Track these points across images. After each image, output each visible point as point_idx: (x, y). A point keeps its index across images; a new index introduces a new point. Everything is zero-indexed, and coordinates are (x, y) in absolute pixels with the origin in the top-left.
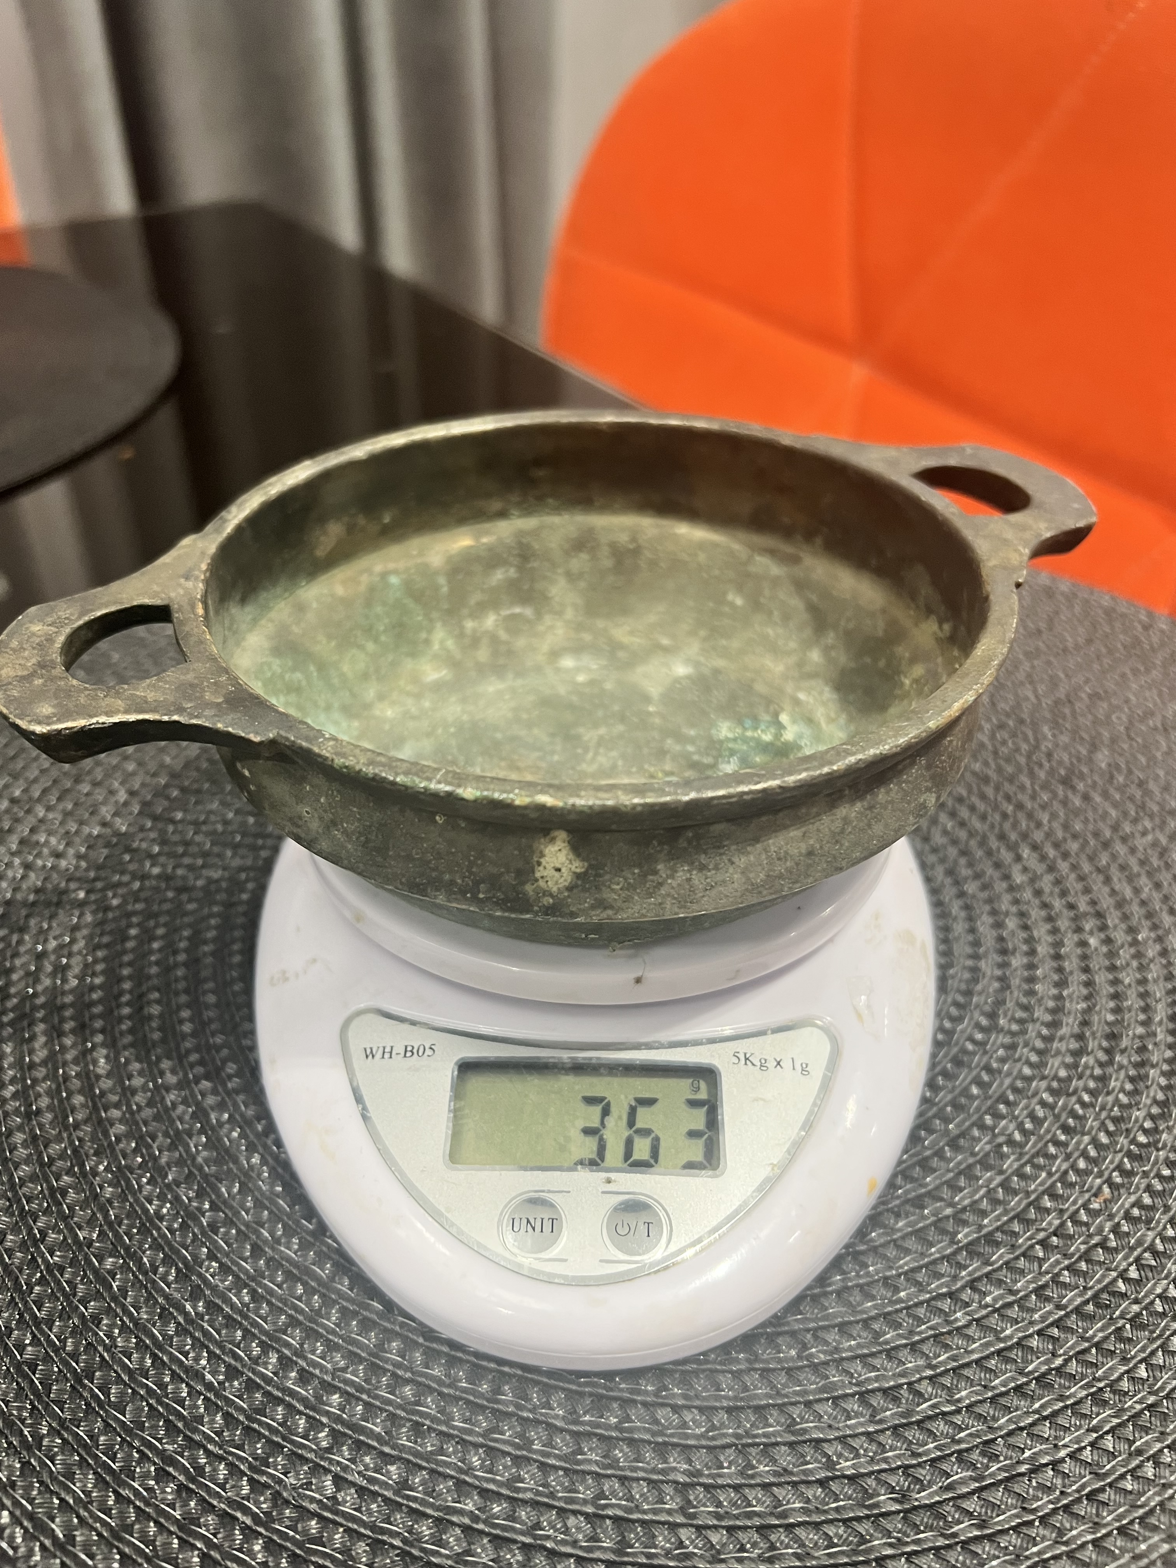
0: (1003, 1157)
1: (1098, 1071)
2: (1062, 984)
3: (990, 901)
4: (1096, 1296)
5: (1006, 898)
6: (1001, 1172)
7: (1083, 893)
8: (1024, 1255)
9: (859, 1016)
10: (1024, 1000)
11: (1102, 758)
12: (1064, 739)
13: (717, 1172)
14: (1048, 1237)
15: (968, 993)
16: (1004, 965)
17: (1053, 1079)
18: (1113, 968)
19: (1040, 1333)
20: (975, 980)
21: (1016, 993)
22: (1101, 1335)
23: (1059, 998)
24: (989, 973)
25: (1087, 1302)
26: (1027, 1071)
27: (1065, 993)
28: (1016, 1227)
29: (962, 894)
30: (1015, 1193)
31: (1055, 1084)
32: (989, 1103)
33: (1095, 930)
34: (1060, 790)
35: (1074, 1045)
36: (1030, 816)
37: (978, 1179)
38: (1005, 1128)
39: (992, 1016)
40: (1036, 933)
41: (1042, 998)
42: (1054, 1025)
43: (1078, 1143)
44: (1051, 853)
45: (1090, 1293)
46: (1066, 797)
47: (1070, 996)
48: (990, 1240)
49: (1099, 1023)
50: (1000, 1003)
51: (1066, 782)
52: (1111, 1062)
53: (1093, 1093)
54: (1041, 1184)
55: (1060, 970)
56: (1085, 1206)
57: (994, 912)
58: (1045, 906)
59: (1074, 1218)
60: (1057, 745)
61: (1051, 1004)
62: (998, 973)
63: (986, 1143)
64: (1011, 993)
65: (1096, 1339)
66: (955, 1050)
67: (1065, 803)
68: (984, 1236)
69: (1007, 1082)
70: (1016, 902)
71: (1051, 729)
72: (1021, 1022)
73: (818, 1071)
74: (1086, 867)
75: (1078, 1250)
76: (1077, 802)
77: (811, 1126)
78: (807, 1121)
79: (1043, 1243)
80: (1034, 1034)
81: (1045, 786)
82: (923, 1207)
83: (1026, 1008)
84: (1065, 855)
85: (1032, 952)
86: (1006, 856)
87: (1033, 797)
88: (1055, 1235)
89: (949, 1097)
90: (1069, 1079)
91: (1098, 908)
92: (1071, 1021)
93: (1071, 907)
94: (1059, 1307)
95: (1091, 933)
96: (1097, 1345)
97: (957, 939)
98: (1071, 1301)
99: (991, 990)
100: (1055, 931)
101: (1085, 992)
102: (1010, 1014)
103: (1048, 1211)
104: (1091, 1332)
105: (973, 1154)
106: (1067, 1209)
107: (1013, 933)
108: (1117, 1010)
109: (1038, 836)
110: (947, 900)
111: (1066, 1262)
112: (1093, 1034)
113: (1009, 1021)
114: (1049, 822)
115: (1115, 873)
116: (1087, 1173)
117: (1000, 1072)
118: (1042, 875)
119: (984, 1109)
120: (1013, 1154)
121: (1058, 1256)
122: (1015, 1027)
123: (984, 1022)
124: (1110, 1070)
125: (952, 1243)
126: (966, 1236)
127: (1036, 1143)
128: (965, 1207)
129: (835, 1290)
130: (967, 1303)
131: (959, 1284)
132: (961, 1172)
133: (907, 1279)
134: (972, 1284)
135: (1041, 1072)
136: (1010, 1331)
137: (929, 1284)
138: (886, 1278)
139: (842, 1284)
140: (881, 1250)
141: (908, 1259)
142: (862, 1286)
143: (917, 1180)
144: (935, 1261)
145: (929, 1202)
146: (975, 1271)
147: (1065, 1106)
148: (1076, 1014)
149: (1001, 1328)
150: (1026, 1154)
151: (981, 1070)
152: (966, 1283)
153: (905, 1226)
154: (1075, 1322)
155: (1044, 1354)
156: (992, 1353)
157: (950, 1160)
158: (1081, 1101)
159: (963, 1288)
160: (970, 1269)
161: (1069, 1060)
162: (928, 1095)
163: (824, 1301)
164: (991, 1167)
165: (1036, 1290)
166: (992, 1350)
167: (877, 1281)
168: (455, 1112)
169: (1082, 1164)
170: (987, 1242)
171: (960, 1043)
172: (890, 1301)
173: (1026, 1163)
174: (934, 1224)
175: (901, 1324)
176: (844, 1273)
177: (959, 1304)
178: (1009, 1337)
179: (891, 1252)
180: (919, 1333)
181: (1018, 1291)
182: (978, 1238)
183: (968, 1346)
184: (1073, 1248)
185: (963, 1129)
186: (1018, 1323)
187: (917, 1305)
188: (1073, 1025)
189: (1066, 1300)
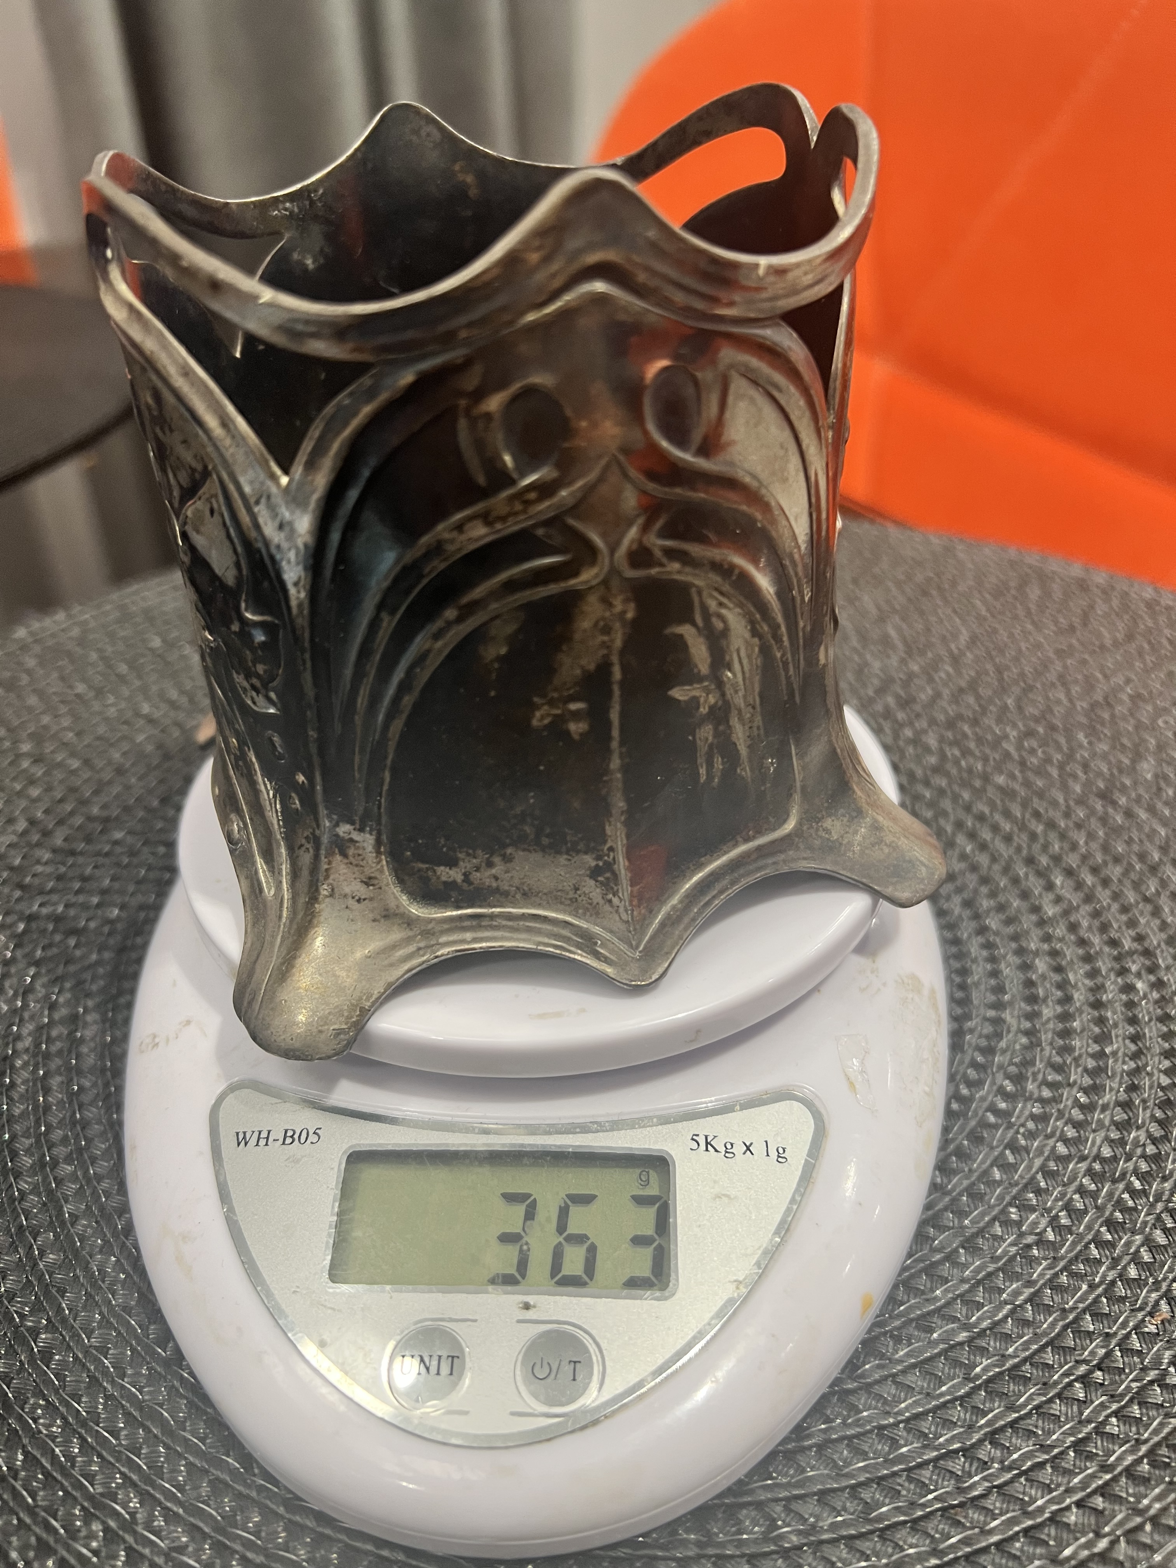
0: (1032, 1262)
1: (1151, 1150)
2: (1103, 1039)
3: (1015, 938)
4: (1151, 1452)
5: (1036, 934)
6: (1030, 1283)
7: (1128, 927)
8: (1059, 1395)
9: (852, 1085)
10: (1058, 1059)
11: (1148, 770)
12: (1103, 747)
13: (666, 1293)
14: (1091, 1372)
15: (989, 1052)
16: (1032, 1016)
17: (1094, 1161)
18: (1166, 1018)
19: (1079, 1504)
20: (999, 1036)
21: (1047, 1053)
22: (1157, 1506)
23: (1101, 1055)
24: (1014, 1029)
25: (1139, 1461)
26: (1062, 1149)
27: (1108, 1050)
28: (1049, 1357)
29: (982, 930)
30: (1048, 1310)
31: (1097, 1166)
32: (1015, 1191)
33: (1143, 972)
34: (1099, 806)
36: (1063, 836)
37: (1001, 1291)
38: (1035, 1224)
39: (1018, 1079)
40: (1071, 977)
41: (1080, 1056)
42: (1094, 1090)
43: (1128, 1245)
44: (1089, 880)
45: (1144, 1449)
46: (1106, 813)
47: (1114, 1053)
48: (1016, 1374)
49: (1151, 1087)
50: (1027, 1063)
51: (1105, 796)
52: (1166, 1138)
53: (1144, 1177)
54: (1082, 1300)
55: (1101, 1021)
56: (1137, 1329)
57: (1021, 951)
58: (1082, 942)
59: (1122, 1344)
60: (1094, 755)
61: (1091, 1063)
62: (1027, 1025)
63: (1012, 1244)
64: (1042, 1050)
65: (1152, 1512)
66: (973, 1123)
67: (1104, 820)
68: (1009, 1370)
69: (1038, 1162)
70: (1047, 938)
71: (1086, 737)
72: (1052, 1086)
73: (797, 1157)
74: (1131, 897)
75: (1128, 1388)
76: (1119, 819)
77: (788, 1230)
78: (783, 1222)
79: (1084, 1379)
80: (1069, 1103)
81: (1080, 802)
82: (931, 1331)
83: (1060, 1069)
84: (1106, 882)
85: (1067, 999)
86: (1035, 885)
87: (1067, 815)
88: (1100, 1369)
89: (966, 1183)
90: (1115, 1159)
91: (1146, 944)
92: (1115, 1085)
93: (1114, 943)
94: (1105, 1468)
95: (1139, 975)
96: (1154, 1520)
97: (977, 984)
98: (1120, 1459)
99: (1017, 1047)
101: (1133, 1047)
102: (1040, 1077)
103: (1090, 1335)
104: (1146, 1501)
105: (994, 1259)
106: (1116, 1333)
107: (1043, 977)
109: (1073, 860)
110: (965, 935)
111: (1115, 1406)
112: (1144, 1101)
113: (1039, 1087)
114: (1086, 843)
115: (1166, 904)
116: (1138, 1283)
117: (1027, 1150)
118: (1078, 906)
119: (1008, 1198)
120: (1046, 1259)
121: (1104, 1398)
122: (1046, 1093)
123: (1009, 1087)
124: (1165, 1148)
125: (967, 1379)
126: (985, 1370)
127: (1074, 1244)
128: (984, 1330)
129: (815, 1445)
130: (986, 1463)
131: (976, 1437)
132: (979, 1282)
133: (909, 1430)
134: (993, 1437)
135: (1080, 1151)
136: (1040, 1503)
137: (937, 1438)
138: (881, 1428)
139: (823, 1436)
140: (876, 1389)
141: (910, 1401)
142: (850, 1438)
143: (923, 1293)
144: (944, 1405)
145: (939, 1323)
146: (996, 1418)
147: (1110, 1194)
148: (1122, 1076)
149: (1031, 1497)
150: (1062, 1258)
151: (1005, 1148)
152: (985, 1434)
153: (908, 1355)
154: (1125, 1488)
155: (1084, 1534)
156: (1017, 1533)
157: (965, 1266)
158: (1130, 1189)
159: (981, 1441)
160: (990, 1416)
161: (1114, 1135)
162: (939, 1180)
163: (802, 1460)
164: (1017, 1277)
165: (1075, 1445)
166: (1017, 1529)
167: (870, 1432)
168: (340, 1214)
169: (1133, 1272)
170: (1013, 1378)
171: (980, 1113)
172: (886, 1461)
173: (1062, 1271)
174: (944, 1352)
175: (899, 1492)
176: (828, 1420)
177: (975, 1465)
178: (1041, 1510)
179: (889, 1390)
180: (924, 1506)
181: (1053, 1447)
182: (1001, 1373)
183: (986, 1523)
184: (1123, 1387)
185: (982, 1224)
186: (1051, 1491)
187: (920, 1466)
188: (1119, 1091)
189: (1112, 1459)
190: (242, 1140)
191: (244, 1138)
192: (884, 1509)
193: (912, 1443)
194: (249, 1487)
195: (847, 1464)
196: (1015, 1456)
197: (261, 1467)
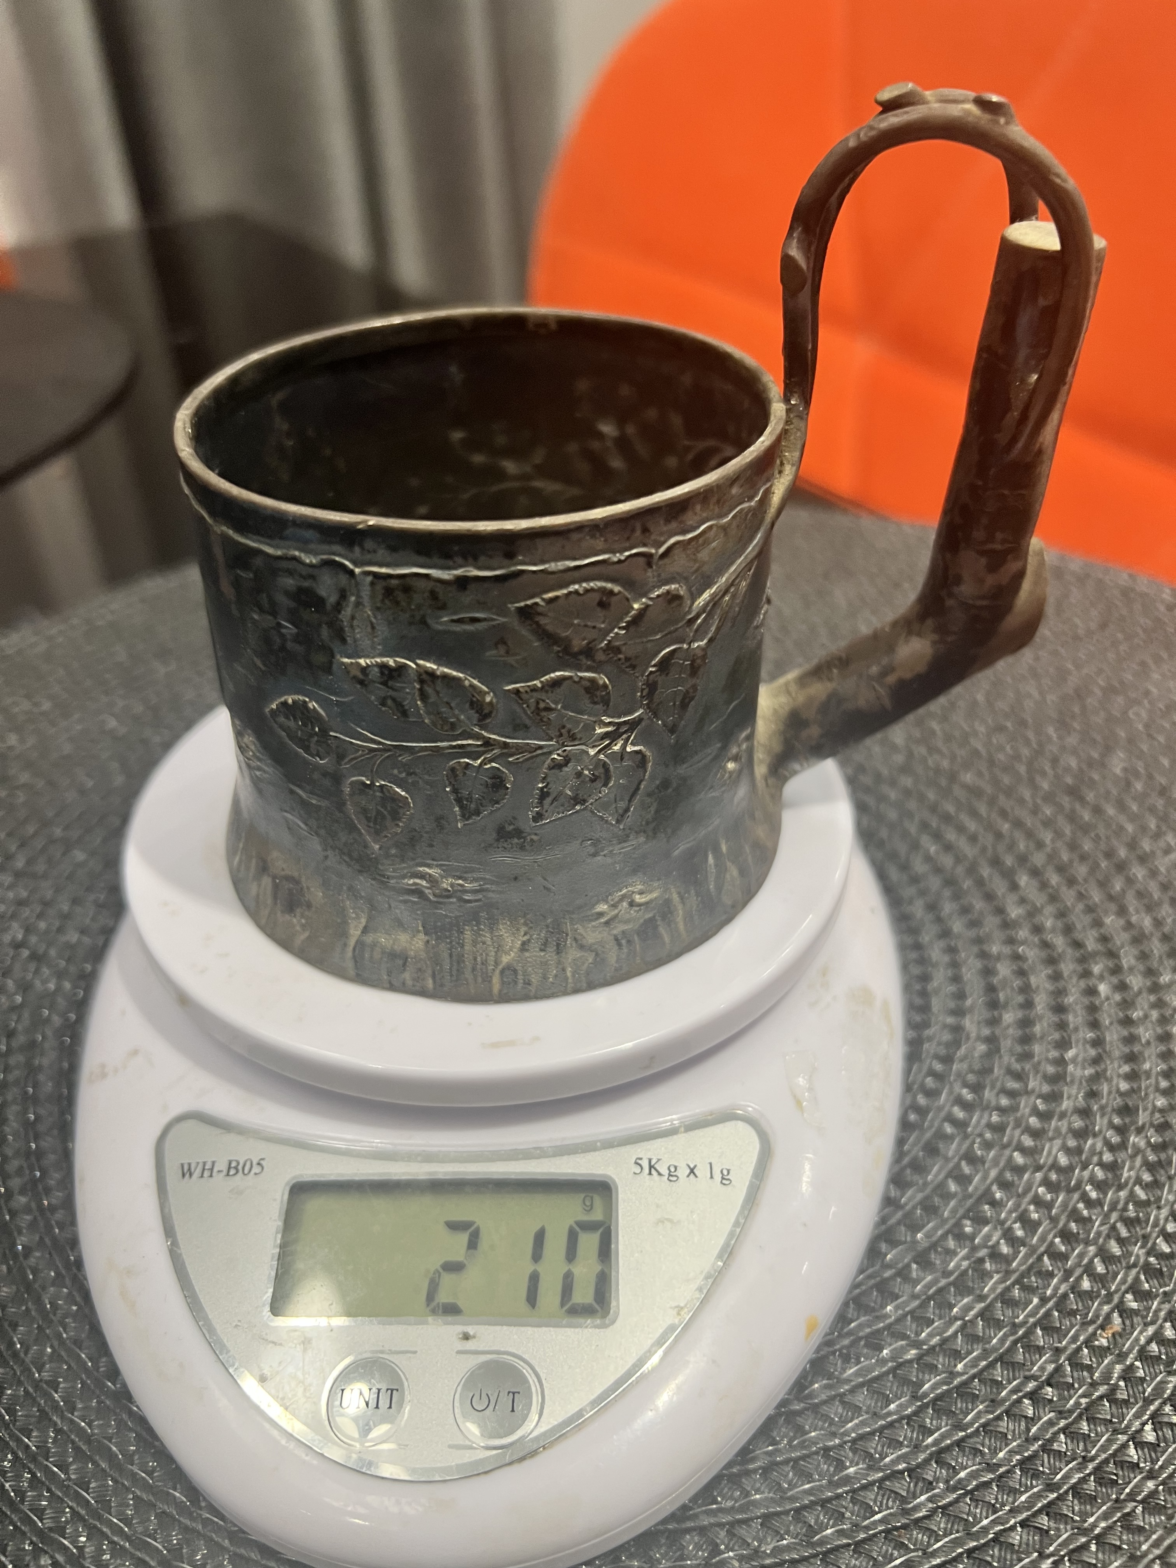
0: (985, 1275)
1: (1107, 1157)
2: (1063, 1044)
3: (978, 941)
4: (1097, 1469)
5: (999, 935)
6: (981, 1298)
7: (1092, 928)
8: (1007, 1412)
9: (799, 1103)
10: (1017, 1067)
11: (1118, 764)
12: (1072, 740)
13: (607, 1320)
14: (1040, 1387)
15: (947, 1060)
16: (994, 1022)
17: (1050, 1170)
18: (1127, 1022)
19: (1023, 1524)
20: (957, 1043)
21: (1006, 1059)
22: (1103, 1524)
23: (1061, 1062)
24: (974, 1033)
25: (1085, 1479)
26: (1019, 1159)
27: (1067, 1056)
28: (998, 1373)
29: (945, 934)
30: (998, 1325)
31: (1054, 1177)
32: (970, 1202)
33: (1106, 974)
34: (1066, 803)
35: (1078, 1123)
36: (1030, 835)
37: (951, 1307)
38: (988, 1237)
39: (977, 1088)
40: (1033, 980)
41: (1039, 1063)
42: (1054, 1097)
43: (1081, 1256)
44: (1054, 879)
45: (1091, 1466)
46: (1073, 811)
47: (1074, 1060)
48: (964, 1391)
49: (1110, 1093)
50: (986, 1071)
51: (1074, 792)
52: (1123, 1145)
53: (1101, 1186)
54: (1032, 1314)
55: (1062, 1026)
56: (1088, 1343)
57: (984, 955)
58: (1046, 945)
59: (1072, 1359)
60: (1063, 748)
61: (1051, 1069)
62: (986, 1032)
63: (964, 1258)
64: (1000, 1057)
65: (1097, 1531)
66: (929, 1134)
67: (1072, 818)
68: (957, 1387)
69: (993, 1173)
70: (1010, 941)
71: (1056, 730)
72: (1012, 1094)
73: (742, 1179)
74: (1096, 896)
75: (1078, 1404)
76: (1086, 816)
77: (730, 1254)
78: (726, 1246)
79: (1033, 1396)
80: (1027, 1110)
81: (1049, 798)
82: (880, 1349)
83: (1019, 1076)
84: (1071, 882)
85: (1029, 1004)
86: (1000, 885)
87: (1035, 811)
88: (1050, 1385)
89: (920, 1196)
90: (1070, 1169)
91: (1110, 945)
92: (1074, 1091)
93: (1077, 945)
94: (1051, 1487)
95: (1101, 977)
96: (1099, 1539)
97: (937, 991)
98: (1066, 1477)
99: (976, 1054)
100: (1056, 977)
101: (1092, 1053)
102: (998, 1085)
103: (1040, 1350)
104: (1091, 1520)
105: (946, 1274)
106: (1065, 1348)
107: (1005, 981)
108: (1132, 1076)
109: (1038, 859)
111: (1063, 1423)
112: (1102, 1108)
113: (998, 1095)
114: (1053, 841)
115: (1132, 903)
116: (1090, 1295)
117: (982, 1161)
118: (1042, 907)
119: (961, 1212)
120: (998, 1272)
121: (1052, 1414)
122: (1004, 1102)
123: (967, 1095)
124: (1122, 1156)
125: (915, 1397)
126: (933, 1388)
127: (1027, 1257)
128: (933, 1348)
129: (760, 1468)
130: (931, 1483)
131: (922, 1457)
132: (930, 1298)
133: (854, 1451)
134: (939, 1456)
135: (1035, 1160)
136: (985, 1522)
137: (882, 1458)
138: (827, 1449)
139: (769, 1459)
140: (825, 1409)
141: (856, 1421)
142: (796, 1461)
143: (873, 1310)
144: (891, 1425)
145: (889, 1340)
146: (943, 1437)
147: (1065, 1205)
148: (1081, 1083)
149: (975, 1517)
150: (1014, 1271)
151: (961, 1159)
152: (931, 1455)
153: (857, 1374)
154: (1071, 1507)
155: (1028, 1554)
156: (961, 1554)
157: (917, 1282)
158: (1085, 1198)
159: (927, 1461)
160: (936, 1435)
161: (1072, 1143)
162: (893, 1194)
163: (746, 1482)
164: (969, 1291)
165: (1021, 1463)
166: (960, 1550)
167: (816, 1453)
168: (283, 1246)
169: (1086, 1284)
170: (961, 1395)
171: (936, 1124)
172: (830, 1482)
173: (1013, 1284)
174: (893, 1370)
175: (843, 1514)
176: (774, 1443)
177: (920, 1484)
178: (985, 1530)
179: (836, 1411)
180: (867, 1528)
181: (999, 1466)
182: (948, 1391)
183: (929, 1545)
184: (1072, 1402)
185: (934, 1239)
186: (995, 1511)
187: (864, 1487)
188: (1077, 1098)
189: (1059, 1476)
190: (186, 1172)
191: (189, 1169)
192: (829, 1531)
193: (857, 1464)
194: (193, 1519)
195: (792, 1486)
196: (962, 1474)
197: (205, 1499)
